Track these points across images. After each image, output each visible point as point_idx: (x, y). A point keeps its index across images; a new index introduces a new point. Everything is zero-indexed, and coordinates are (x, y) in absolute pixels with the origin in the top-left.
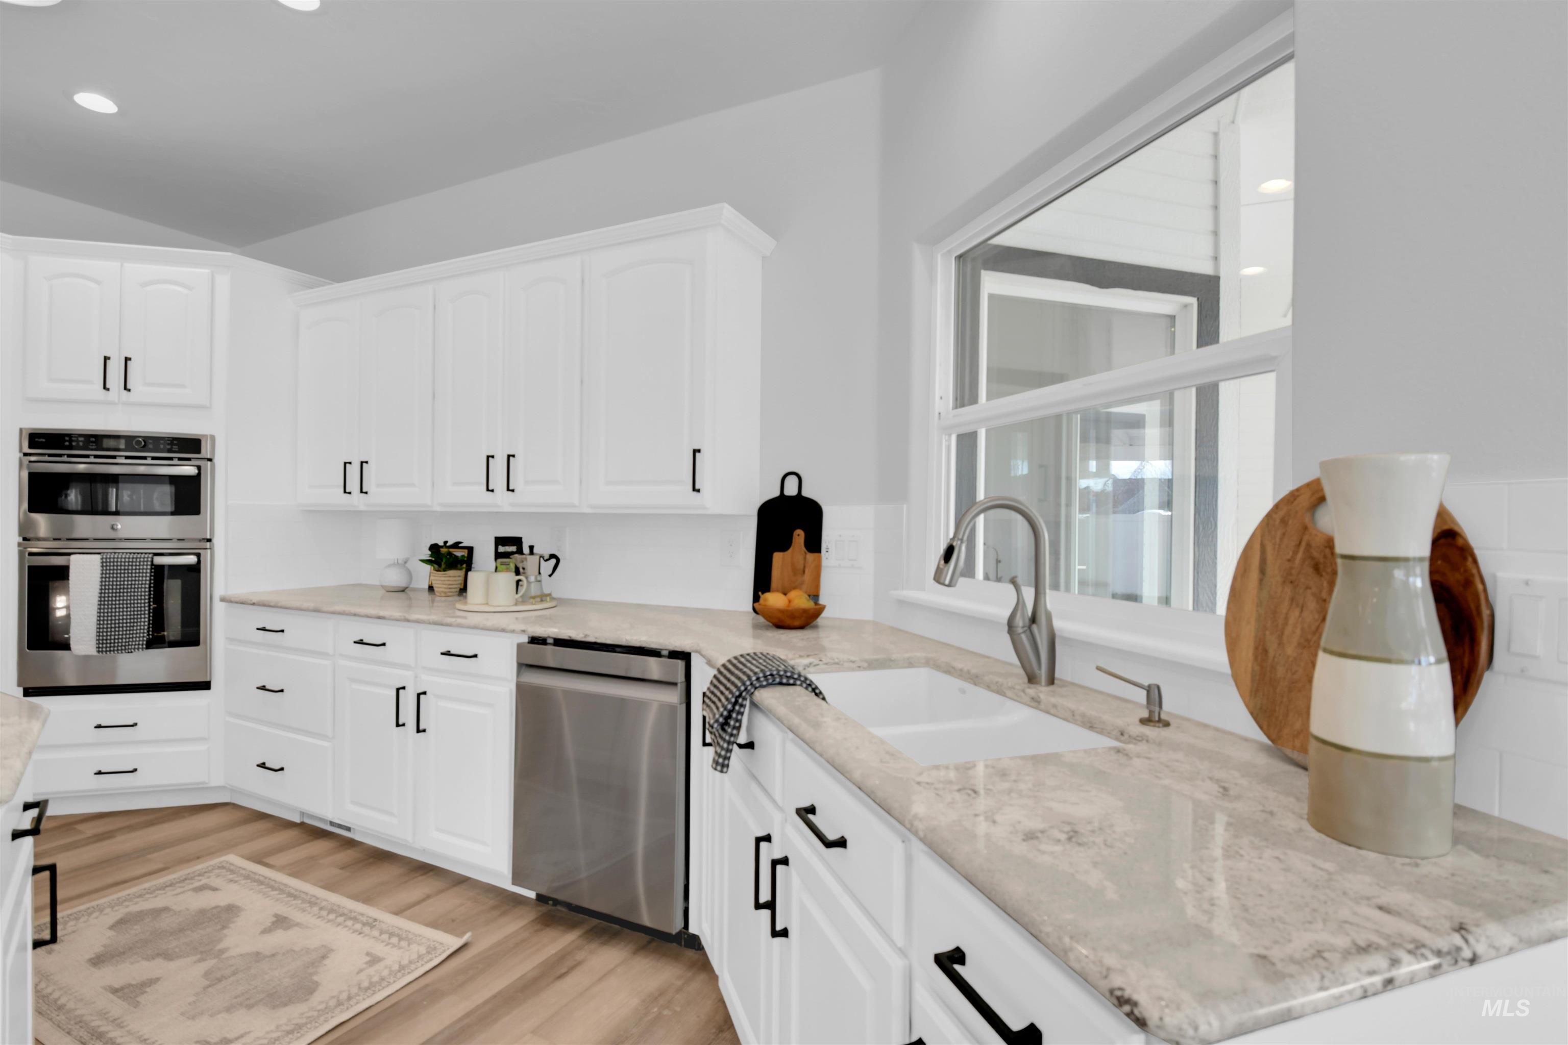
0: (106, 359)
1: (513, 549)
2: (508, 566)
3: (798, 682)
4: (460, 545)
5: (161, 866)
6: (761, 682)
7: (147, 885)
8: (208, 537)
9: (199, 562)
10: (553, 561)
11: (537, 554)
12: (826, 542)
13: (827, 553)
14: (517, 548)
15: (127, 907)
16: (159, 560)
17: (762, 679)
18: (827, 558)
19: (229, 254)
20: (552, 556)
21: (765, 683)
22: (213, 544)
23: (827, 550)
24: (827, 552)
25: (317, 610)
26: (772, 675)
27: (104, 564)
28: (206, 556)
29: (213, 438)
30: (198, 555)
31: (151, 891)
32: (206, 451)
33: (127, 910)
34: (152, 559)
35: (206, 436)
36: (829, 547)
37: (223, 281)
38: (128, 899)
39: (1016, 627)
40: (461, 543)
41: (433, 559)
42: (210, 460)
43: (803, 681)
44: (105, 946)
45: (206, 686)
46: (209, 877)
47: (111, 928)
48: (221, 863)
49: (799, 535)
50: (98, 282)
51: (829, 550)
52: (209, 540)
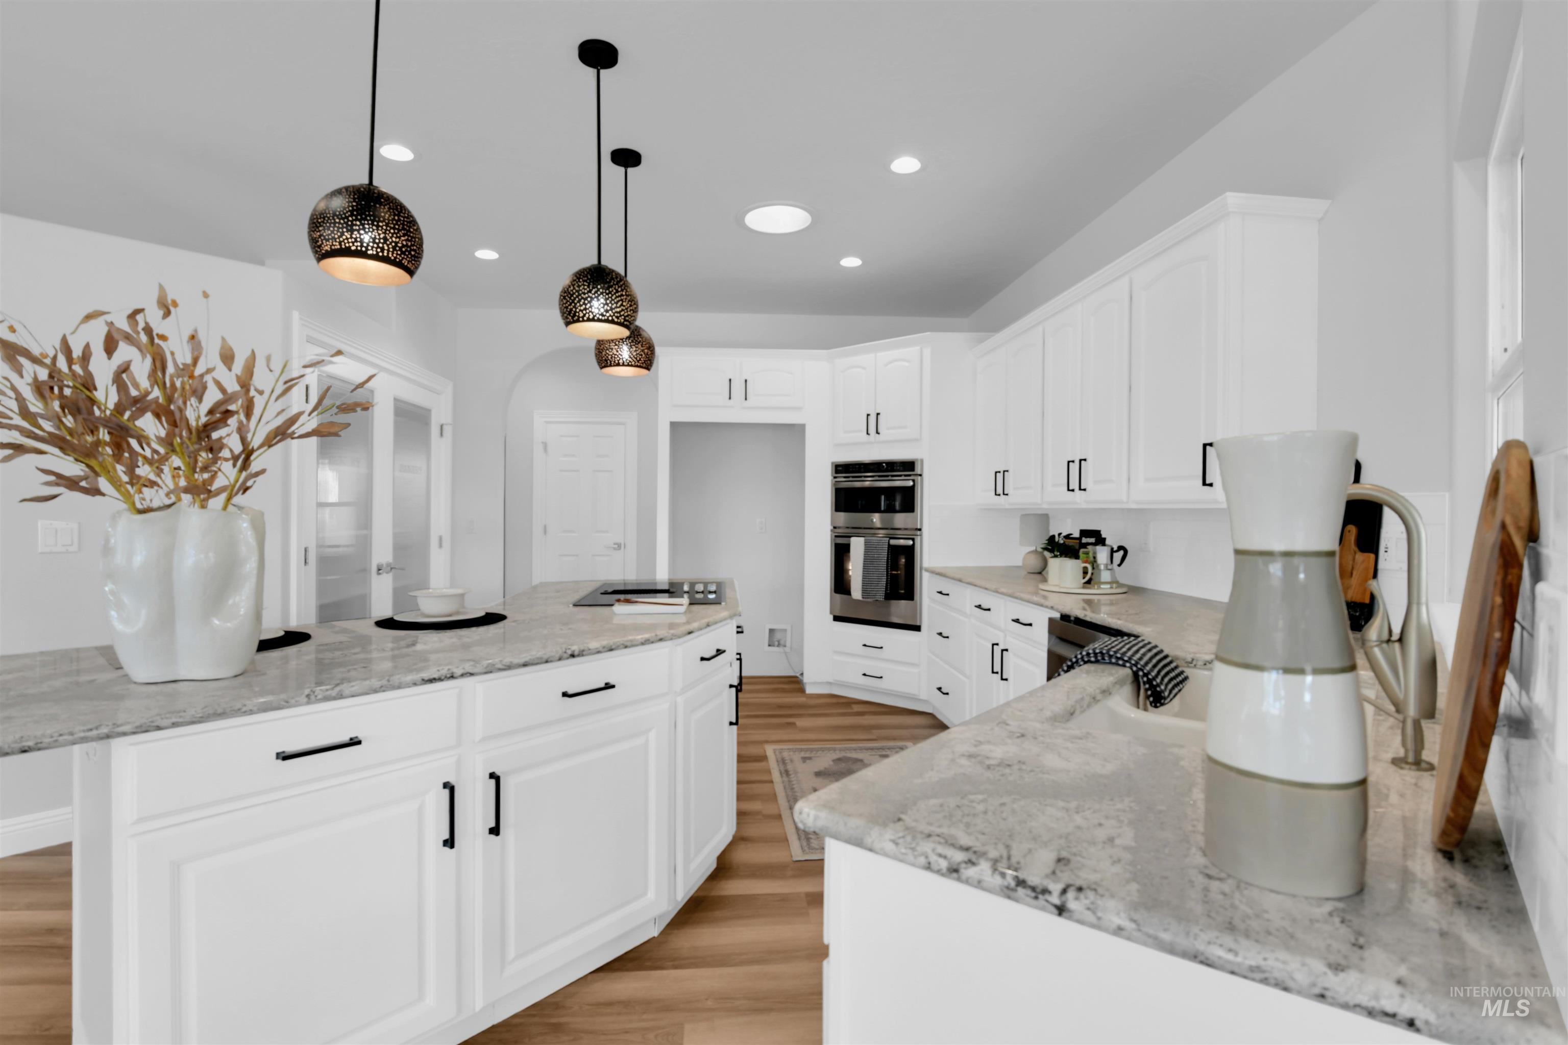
0: (868, 415)
1: (1092, 540)
2: (1087, 555)
3: (1128, 665)
4: (1071, 536)
5: (874, 737)
6: (1090, 657)
7: (861, 745)
8: (919, 527)
9: (914, 544)
10: (1121, 553)
11: (1108, 546)
12: (1385, 541)
13: (1386, 553)
14: (1096, 540)
15: (846, 753)
16: (893, 542)
17: (1092, 655)
18: (1386, 560)
19: (928, 333)
20: (1121, 548)
21: (1093, 659)
22: (922, 533)
23: (1386, 550)
24: (1386, 551)
25: (960, 580)
26: (1101, 652)
27: (866, 543)
28: (918, 540)
29: (922, 461)
30: (913, 540)
31: (861, 749)
32: (918, 470)
33: (845, 755)
34: (889, 541)
35: (917, 460)
36: (1388, 546)
37: (927, 352)
38: (850, 749)
39: (1370, 641)
40: (1072, 534)
41: (1050, 547)
42: (920, 475)
43: (1133, 664)
44: (825, 768)
45: (917, 628)
46: (892, 751)
47: (834, 761)
48: (902, 745)
49: (1349, 531)
50: (864, 368)
51: (1389, 550)
52: (920, 530)
